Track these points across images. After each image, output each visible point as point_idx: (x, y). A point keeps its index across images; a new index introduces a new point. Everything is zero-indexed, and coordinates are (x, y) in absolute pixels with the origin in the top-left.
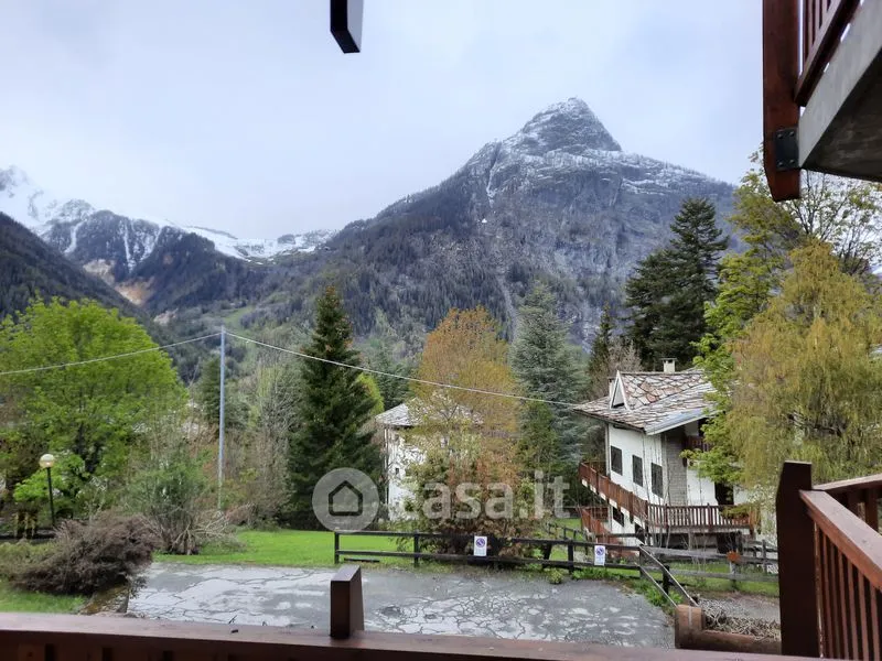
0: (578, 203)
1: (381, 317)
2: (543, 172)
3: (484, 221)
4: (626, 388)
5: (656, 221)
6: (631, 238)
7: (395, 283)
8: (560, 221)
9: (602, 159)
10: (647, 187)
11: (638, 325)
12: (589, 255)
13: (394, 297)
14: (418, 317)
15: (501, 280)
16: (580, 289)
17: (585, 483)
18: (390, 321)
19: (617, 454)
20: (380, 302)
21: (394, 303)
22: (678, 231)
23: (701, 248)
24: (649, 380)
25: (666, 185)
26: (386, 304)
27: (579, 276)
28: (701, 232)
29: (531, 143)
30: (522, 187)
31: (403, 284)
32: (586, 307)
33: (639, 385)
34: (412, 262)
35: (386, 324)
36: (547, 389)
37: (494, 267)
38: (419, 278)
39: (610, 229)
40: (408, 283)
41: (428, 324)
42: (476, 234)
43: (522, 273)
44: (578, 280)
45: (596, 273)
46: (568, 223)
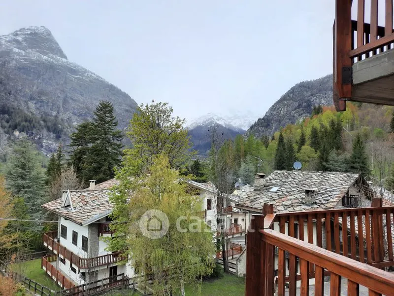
0: (43, 80)
2: (24, 59)
5: (82, 95)
6: (70, 101)
8: (33, 86)
9: (57, 61)
10: (79, 79)
12: (48, 106)
16: (42, 123)
25: (88, 80)
27: (42, 115)
29: (17, 41)
30: (11, 64)
32: (45, 132)
39: (59, 95)
43: (9, 110)
44: (41, 118)
45: (51, 116)
46: (37, 88)
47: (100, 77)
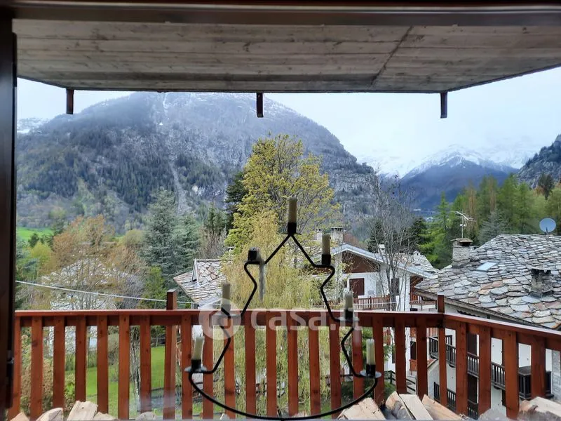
0: (223, 119)
1: (82, 185)
2: (201, 97)
3: (161, 124)
7: (94, 161)
8: (212, 130)
12: (228, 153)
13: (93, 171)
14: (111, 186)
15: (172, 165)
16: (222, 174)
18: (89, 188)
20: (82, 174)
21: (93, 176)
25: (274, 114)
26: (86, 175)
27: (222, 166)
30: (187, 105)
31: (100, 162)
32: (226, 185)
34: (107, 147)
35: (86, 190)
37: (167, 155)
38: (113, 159)
39: (241, 137)
40: (104, 162)
41: (118, 191)
42: (155, 132)
43: (186, 161)
44: (221, 168)
45: (232, 164)
46: (216, 131)
47: (289, 109)
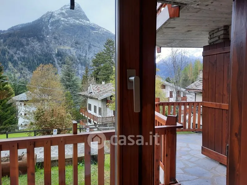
0: (77, 35)
1: (10, 65)
2: (67, 24)
3: (48, 36)
4: (93, 88)
5: (99, 43)
6: (92, 47)
7: (16, 53)
8: (72, 39)
9: (84, 23)
10: (96, 33)
11: (95, 72)
12: (81, 50)
13: (16, 58)
14: (25, 65)
15: (54, 56)
16: (78, 60)
17: (81, 114)
18: (14, 66)
19: (90, 105)
20: (10, 60)
21: (15, 60)
22: (106, 47)
23: (111, 52)
24: (99, 86)
25: (101, 33)
26: (12, 60)
27: (78, 57)
28: (111, 48)
29: (62, 13)
30: (60, 27)
31: (19, 54)
32: (80, 65)
33: (96, 87)
34: (22, 47)
35: (12, 67)
36: (71, 89)
37: (52, 51)
38: (25, 53)
39: (86, 44)
40: (21, 54)
41: (28, 68)
42: (45, 40)
43: (61, 54)
44: (78, 58)
45: (83, 56)
46: (75, 40)
47: (108, 31)
